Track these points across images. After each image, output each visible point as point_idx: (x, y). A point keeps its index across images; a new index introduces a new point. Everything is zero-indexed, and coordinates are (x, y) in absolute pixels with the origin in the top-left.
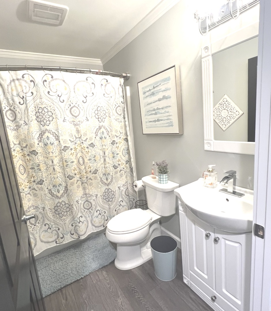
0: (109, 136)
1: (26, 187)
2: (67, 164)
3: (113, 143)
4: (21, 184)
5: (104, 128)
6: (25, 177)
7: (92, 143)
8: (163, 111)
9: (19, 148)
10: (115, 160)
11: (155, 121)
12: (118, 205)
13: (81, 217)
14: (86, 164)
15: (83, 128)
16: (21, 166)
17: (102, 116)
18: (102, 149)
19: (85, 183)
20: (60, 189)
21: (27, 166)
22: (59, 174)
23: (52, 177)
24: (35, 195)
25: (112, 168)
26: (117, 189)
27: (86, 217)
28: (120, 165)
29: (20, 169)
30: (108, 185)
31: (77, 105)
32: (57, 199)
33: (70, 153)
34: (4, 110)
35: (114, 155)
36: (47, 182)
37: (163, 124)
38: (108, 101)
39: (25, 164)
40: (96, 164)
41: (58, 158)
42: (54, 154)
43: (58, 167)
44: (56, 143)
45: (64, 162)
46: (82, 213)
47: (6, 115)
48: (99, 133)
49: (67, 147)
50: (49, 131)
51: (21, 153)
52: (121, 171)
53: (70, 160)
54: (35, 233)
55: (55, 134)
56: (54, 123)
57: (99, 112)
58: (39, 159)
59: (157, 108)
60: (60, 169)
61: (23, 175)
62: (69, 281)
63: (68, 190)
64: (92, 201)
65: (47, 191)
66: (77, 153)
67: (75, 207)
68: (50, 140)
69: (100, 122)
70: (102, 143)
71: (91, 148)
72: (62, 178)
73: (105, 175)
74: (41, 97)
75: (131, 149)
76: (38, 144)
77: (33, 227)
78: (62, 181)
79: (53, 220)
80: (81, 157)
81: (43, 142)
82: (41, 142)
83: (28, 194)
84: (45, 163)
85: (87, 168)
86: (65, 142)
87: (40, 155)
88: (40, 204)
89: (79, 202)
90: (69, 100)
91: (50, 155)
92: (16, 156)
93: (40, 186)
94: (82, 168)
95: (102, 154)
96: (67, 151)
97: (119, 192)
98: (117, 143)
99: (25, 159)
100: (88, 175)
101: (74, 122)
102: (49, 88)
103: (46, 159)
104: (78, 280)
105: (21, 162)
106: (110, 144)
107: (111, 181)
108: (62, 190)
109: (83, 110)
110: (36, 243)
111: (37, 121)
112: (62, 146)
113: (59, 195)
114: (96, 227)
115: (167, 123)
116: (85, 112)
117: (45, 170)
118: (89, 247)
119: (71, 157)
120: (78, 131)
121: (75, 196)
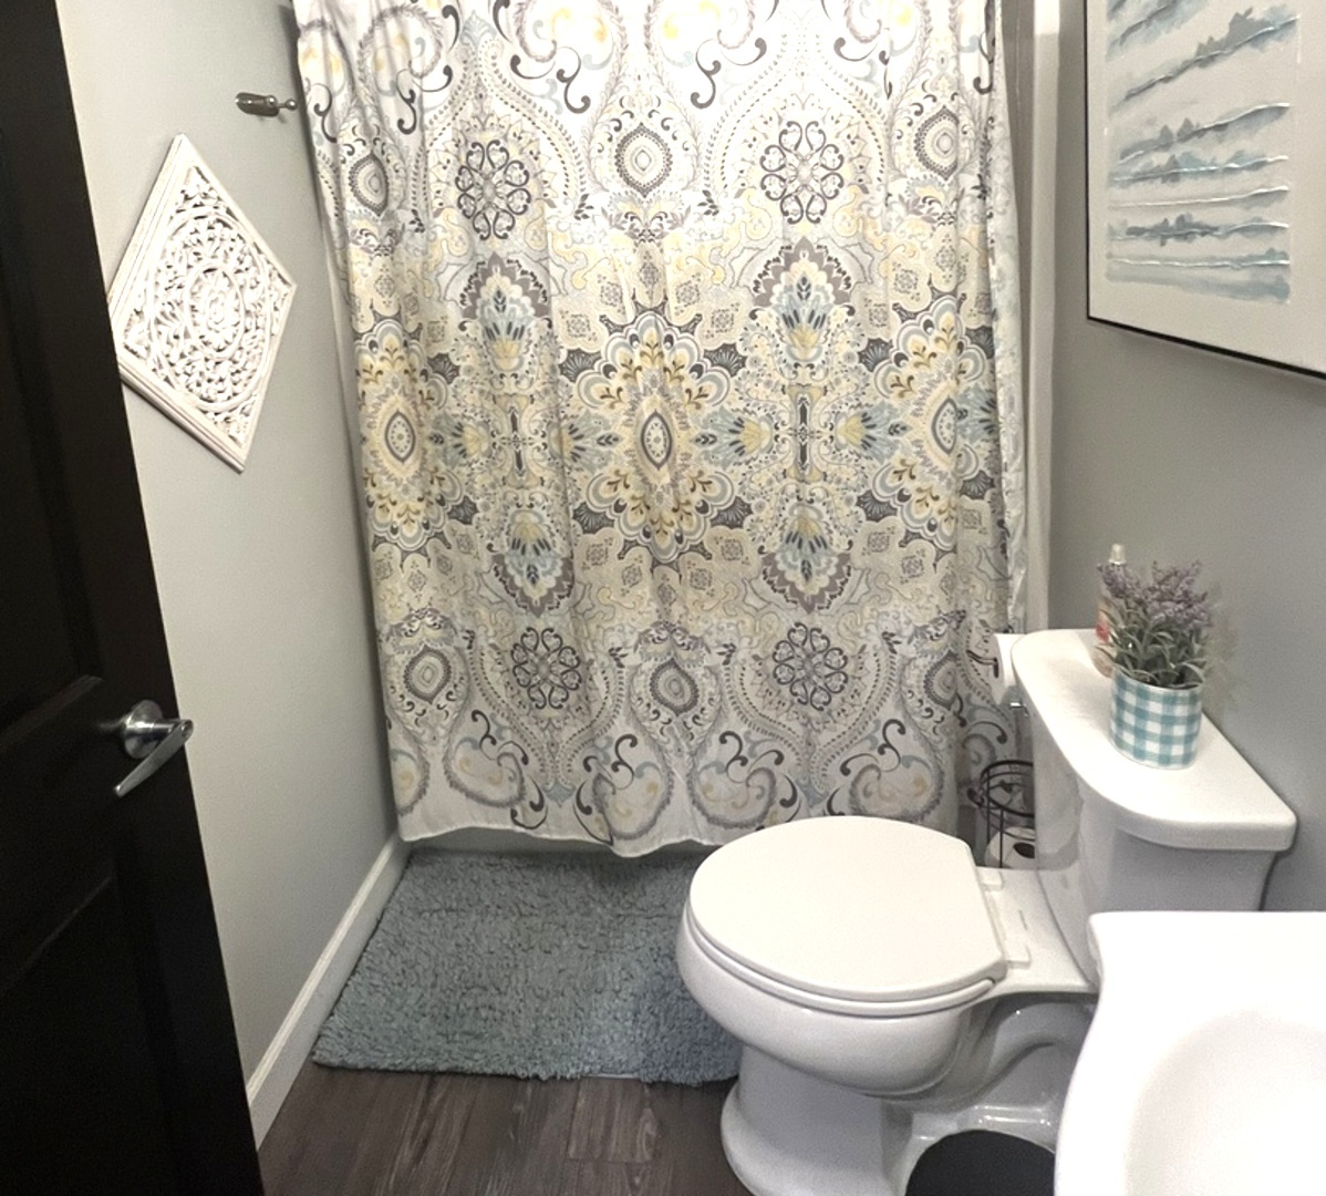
0: (851, 311)
1: (413, 517)
2: (577, 448)
3: (873, 353)
4: (385, 501)
5: (815, 258)
6: (411, 473)
7: (725, 347)
8: (1222, 153)
9: (397, 335)
10: (875, 461)
11: (1162, 233)
12: (868, 743)
13: (629, 741)
14: (679, 462)
15: (679, 254)
16: (399, 419)
17: (805, 186)
18: (790, 386)
19: (670, 565)
20: (544, 566)
21: (421, 425)
22: (539, 488)
23: (511, 497)
24: (444, 565)
25: (848, 513)
26: (875, 640)
27: (660, 749)
28: (908, 497)
29: (390, 435)
30: (809, 609)
31: (654, 125)
32: (523, 611)
33: (595, 392)
34: (344, 162)
35: (872, 431)
36: (489, 515)
37: (1213, 262)
38: (863, 85)
39: (413, 411)
40: (744, 468)
41: (539, 405)
42: (525, 383)
43: (538, 455)
44: (535, 328)
45: (565, 432)
46: (639, 721)
47: (353, 184)
48: (777, 289)
49: (588, 355)
50: (507, 265)
51: (401, 358)
52: (910, 536)
53: (596, 430)
54: (425, 738)
55: (532, 284)
56: (534, 227)
57: (790, 157)
58: (464, 398)
59: (1187, 123)
60: (544, 464)
61: (403, 460)
62: (477, 1056)
63: (577, 585)
64: (698, 673)
65: (486, 563)
66: (637, 395)
67: (599, 680)
68: (507, 310)
69: (790, 221)
70: (793, 349)
71: (720, 373)
72: (553, 515)
73: (800, 546)
74: (481, 91)
75: (1011, 404)
76: (462, 327)
77: (419, 709)
78: (553, 530)
79: (504, 706)
80: (656, 420)
81: (483, 320)
82: (474, 317)
83: (419, 551)
84: (486, 423)
85: (684, 484)
86: (578, 325)
87: (466, 378)
88: (458, 614)
89: (622, 660)
90: (615, 98)
91: (506, 390)
92: (380, 372)
93: (462, 528)
94: (659, 478)
95: (786, 412)
96: (585, 377)
97: (882, 662)
98: (900, 358)
99: (413, 390)
100: (685, 528)
101: (635, 221)
102: (516, 41)
103: (489, 405)
104: (514, 1077)
105: (398, 402)
106: (849, 357)
107: (835, 589)
108: (549, 573)
109: (692, 151)
110: (426, 785)
111: (464, 212)
112: (558, 351)
113: (535, 594)
114: (711, 820)
115: (1240, 263)
116: (703, 161)
117: (484, 455)
118: (661, 911)
119: (603, 410)
120: (651, 273)
121: (606, 626)
